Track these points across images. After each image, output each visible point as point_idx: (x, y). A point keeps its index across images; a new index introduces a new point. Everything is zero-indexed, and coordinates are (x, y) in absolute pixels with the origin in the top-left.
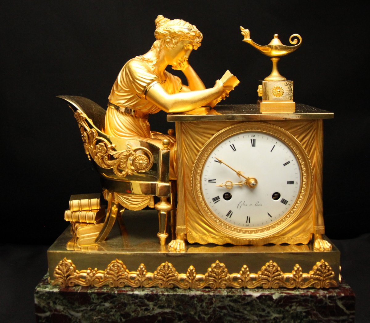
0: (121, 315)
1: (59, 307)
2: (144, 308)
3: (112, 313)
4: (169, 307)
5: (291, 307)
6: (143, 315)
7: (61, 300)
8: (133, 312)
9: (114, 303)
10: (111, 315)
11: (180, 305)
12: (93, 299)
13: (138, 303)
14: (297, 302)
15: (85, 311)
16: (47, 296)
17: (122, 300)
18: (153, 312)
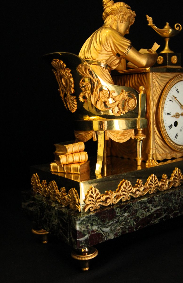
0: (134, 220)
1: (95, 228)
2: (146, 210)
3: (128, 221)
4: (160, 205)
6: (146, 216)
7: (97, 221)
8: (141, 215)
9: (130, 212)
10: (128, 222)
11: (165, 202)
12: (118, 213)
13: (143, 207)
15: (112, 225)
16: (87, 220)
17: (135, 208)
18: (151, 211)
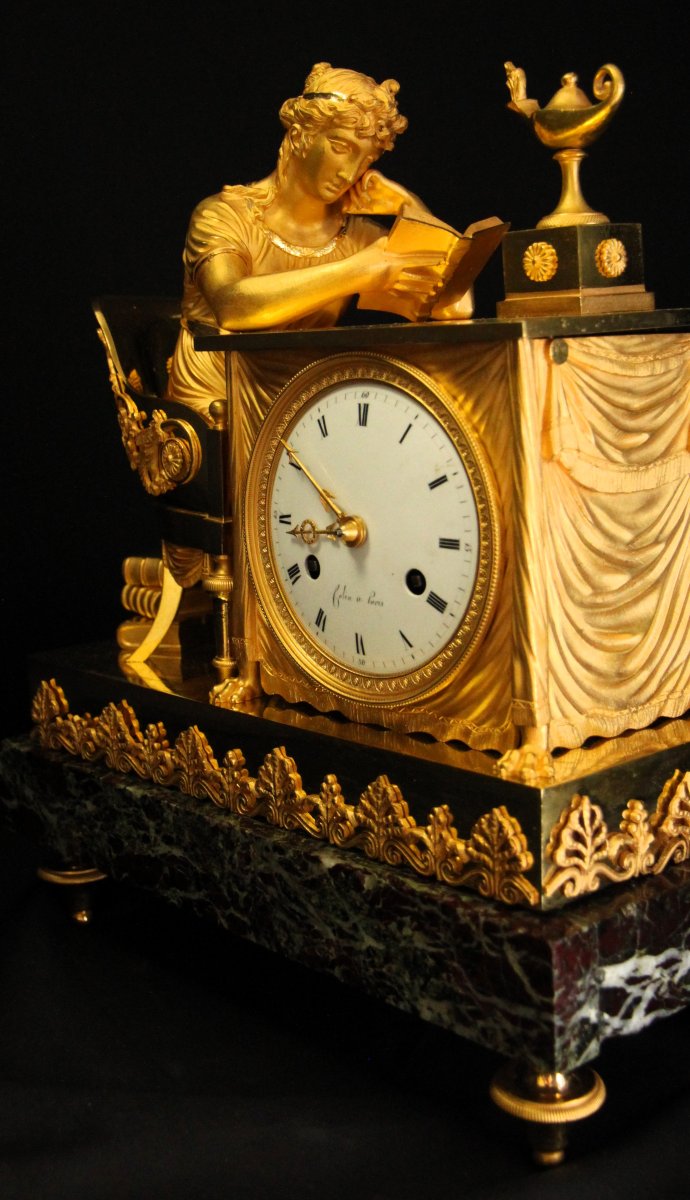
5: (401, 926)
14: (415, 917)
